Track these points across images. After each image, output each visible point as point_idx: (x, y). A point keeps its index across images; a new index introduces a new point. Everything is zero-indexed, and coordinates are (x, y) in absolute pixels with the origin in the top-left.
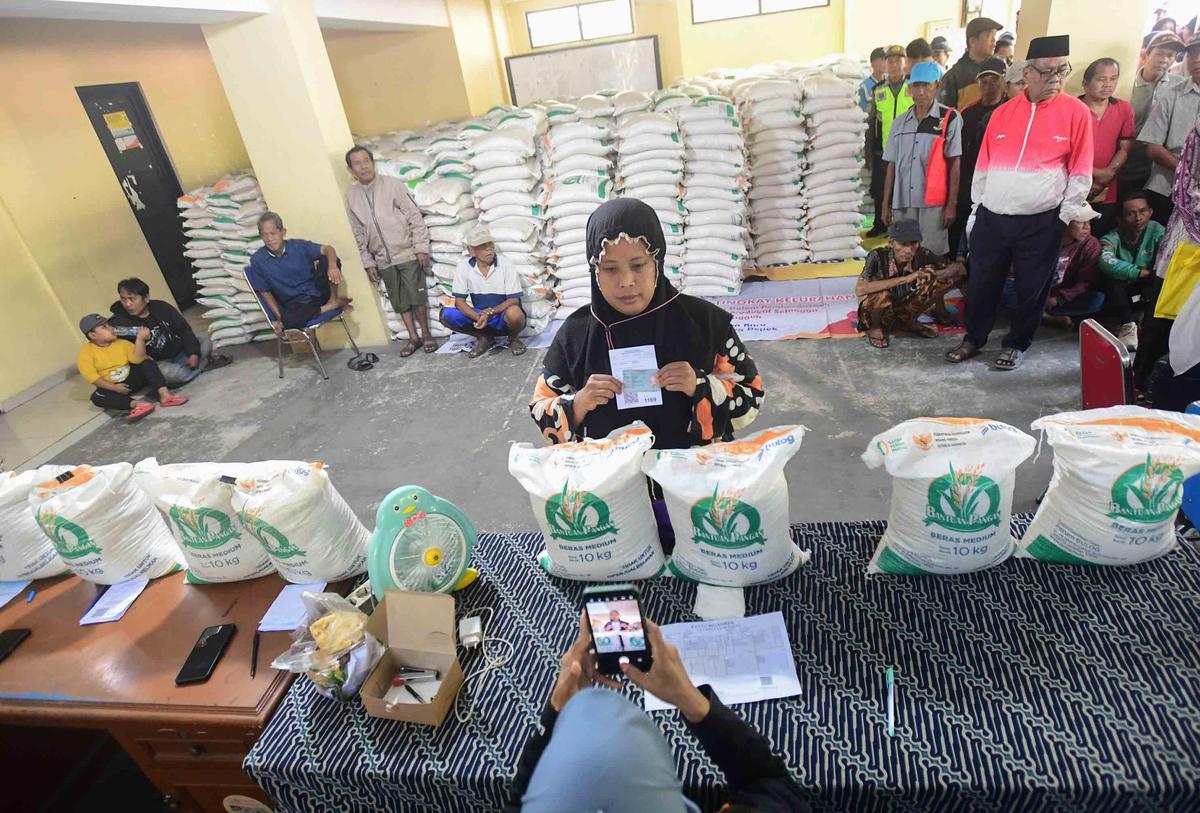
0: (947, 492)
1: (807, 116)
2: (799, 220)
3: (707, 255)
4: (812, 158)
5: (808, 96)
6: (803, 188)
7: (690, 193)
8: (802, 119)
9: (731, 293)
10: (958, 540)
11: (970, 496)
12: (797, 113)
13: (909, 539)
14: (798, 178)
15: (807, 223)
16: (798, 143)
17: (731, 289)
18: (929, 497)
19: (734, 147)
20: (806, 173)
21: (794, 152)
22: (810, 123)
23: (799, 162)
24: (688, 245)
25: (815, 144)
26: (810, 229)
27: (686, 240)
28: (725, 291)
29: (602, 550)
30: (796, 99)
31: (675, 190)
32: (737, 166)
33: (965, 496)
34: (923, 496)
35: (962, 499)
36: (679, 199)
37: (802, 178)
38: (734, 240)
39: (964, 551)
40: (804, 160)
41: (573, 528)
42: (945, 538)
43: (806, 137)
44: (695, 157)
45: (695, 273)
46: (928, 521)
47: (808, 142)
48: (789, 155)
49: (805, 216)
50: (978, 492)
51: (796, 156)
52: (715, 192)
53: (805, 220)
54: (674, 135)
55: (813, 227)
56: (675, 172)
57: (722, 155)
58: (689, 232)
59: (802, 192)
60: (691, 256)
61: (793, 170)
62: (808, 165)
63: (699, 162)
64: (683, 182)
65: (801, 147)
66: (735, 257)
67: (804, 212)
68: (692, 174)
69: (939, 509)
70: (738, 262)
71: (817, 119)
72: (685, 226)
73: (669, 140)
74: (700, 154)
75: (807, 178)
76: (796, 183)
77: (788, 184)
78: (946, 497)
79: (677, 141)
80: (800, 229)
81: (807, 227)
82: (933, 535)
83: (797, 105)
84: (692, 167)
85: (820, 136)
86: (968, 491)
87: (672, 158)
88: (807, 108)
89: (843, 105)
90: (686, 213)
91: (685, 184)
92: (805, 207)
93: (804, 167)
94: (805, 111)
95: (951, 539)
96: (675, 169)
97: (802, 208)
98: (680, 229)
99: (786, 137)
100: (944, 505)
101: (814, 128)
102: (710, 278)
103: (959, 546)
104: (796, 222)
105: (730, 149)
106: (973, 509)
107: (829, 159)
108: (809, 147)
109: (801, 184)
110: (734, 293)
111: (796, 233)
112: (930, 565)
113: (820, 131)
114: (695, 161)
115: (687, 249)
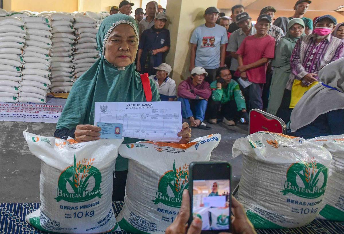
0: (302, 172)
1: (76, 29)
2: (71, 73)
3: (32, 83)
4: (77, 47)
5: (76, 21)
6: (73, 59)
7: (26, 54)
8: (73, 30)
9: (42, 102)
10: (304, 204)
11: (315, 174)
12: (72, 27)
13: (267, 205)
14: (71, 54)
15: (74, 75)
16: (71, 39)
17: (42, 100)
18: (287, 176)
19: (48, 36)
20: (74, 53)
21: (70, 44)
22: (76, 32)
23: (71, 48)
24: (24, 77)
25: (79, 41)
26: (76, 77)
27: (23, 75)
28: (40, 101)
29: (89, 210)
30: (71, 22)
31: (20, 52)
32: (49, 44)
33: (312, 175)
34: (283, 175)
35: (310, 176)
36: (21, 56)
37: (73, 55)
38: (45, 77)
39: (307, 211)
40: (74, 47)
41: (76, 192)
42: (296, 202)
43: (75, 38)
44: (30, 39)
45: (26, 91)
46: (285, 192)
47: (75, 40)
48: (67, 44)
49: (73, 71)
50: (318, 173)
51: (70, 45)
52: (39, 55)
53: (73, 73)
54: (22, 27)
55: (77, 77)
56: (20, 43)
57: (43, 39)
58: (24, 72)
59: (72, 61)
60: (24, 83)
61: (69, 51)
62: (75, 49)
63: (31, 41)
64: (23, 49)
65: (73, 41)
66: (45, 85)
67: (73, 70)
68: (28, 45)
69: (294, 184)
70: (47, 88)
71: (80, 31)
72: (23, 68)
73: (20, 29)
74: (31, 37)
75: (74, 55)
76: (70, 56)
77: (66, 57)
78: (300, 175)
79: (24, 30)
80: (71, 77)
81: (74, 77)
82: (288, 200)
83: (71, 24)
84: (28, 42)
85: (81, 38)
86: (313, 171)
87: (20, 37)
88: (76, 26)
89: (91, 27)
90: (24, 62)
91: (24, 49)
92: (74, 67)
93: (74, 50)
94: (75, 27)
95: (301, 203)
96: (21, 42)
97: (72, 68)
98: (20, 69)
99: (66, 36)
100: (299, 180)
101: (78, 34)
102: (33, 94)
103: (304, 207)
104: (69, 73)
105: (46, 37)
106: (316, 184)
107: (84, 48)
108: (76, 42)
109: (72, 57)
110: (44, 102)
111: (69, 79)
112: (283, 221)
113: (81, 36)
114: (29, 40)
115: (23, 79)
